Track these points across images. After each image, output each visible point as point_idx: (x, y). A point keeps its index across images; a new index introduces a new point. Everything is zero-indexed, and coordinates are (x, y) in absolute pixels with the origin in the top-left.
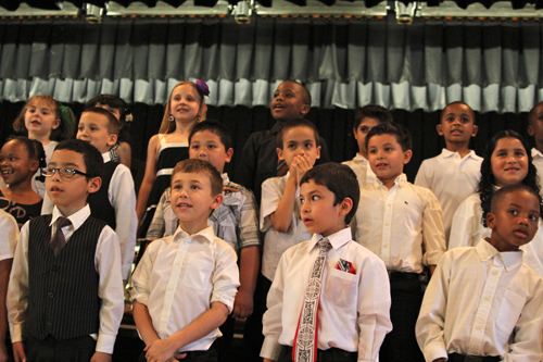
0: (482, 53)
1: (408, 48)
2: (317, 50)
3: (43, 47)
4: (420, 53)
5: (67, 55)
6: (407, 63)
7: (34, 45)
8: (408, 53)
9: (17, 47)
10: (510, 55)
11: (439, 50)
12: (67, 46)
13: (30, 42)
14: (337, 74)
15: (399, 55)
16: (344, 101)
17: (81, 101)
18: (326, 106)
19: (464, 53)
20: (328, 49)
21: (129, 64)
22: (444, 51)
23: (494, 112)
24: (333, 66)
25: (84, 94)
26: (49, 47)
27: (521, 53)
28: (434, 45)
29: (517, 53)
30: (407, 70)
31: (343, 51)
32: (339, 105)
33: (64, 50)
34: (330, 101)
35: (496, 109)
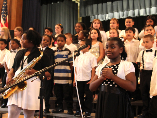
3: (110, 3)
5: (118, 4)
7: (108, 3)
9: (102, 4)
12: (118, 2)
13: (106, 2)
17: (122, 18)
21: (139, 4)
25: (123, 15)
26: (112, 3)
33: (117, 3)
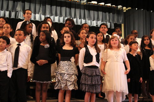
0: (61, 8)
1: (41, 5)
2: (16, 2)
4: (44, 6)
6: (41, 9)
8: (41, 6)
10: (68, 9)
11: (50, 6)
14: (22, 10)
15: (39, 6)
16: (22, 17)
18: (17, 18)
19: (56, 7)
20: (19, 2)
22: (51, 7)
23: (62, 23)
24: (20, 8)
27: (70, 9)
28: (48, 5)
29: (69, 9)
30: (41, 11)
31: (23, 4)
32: (20, 18)
34: (18, 17)
35: (62, 22)
